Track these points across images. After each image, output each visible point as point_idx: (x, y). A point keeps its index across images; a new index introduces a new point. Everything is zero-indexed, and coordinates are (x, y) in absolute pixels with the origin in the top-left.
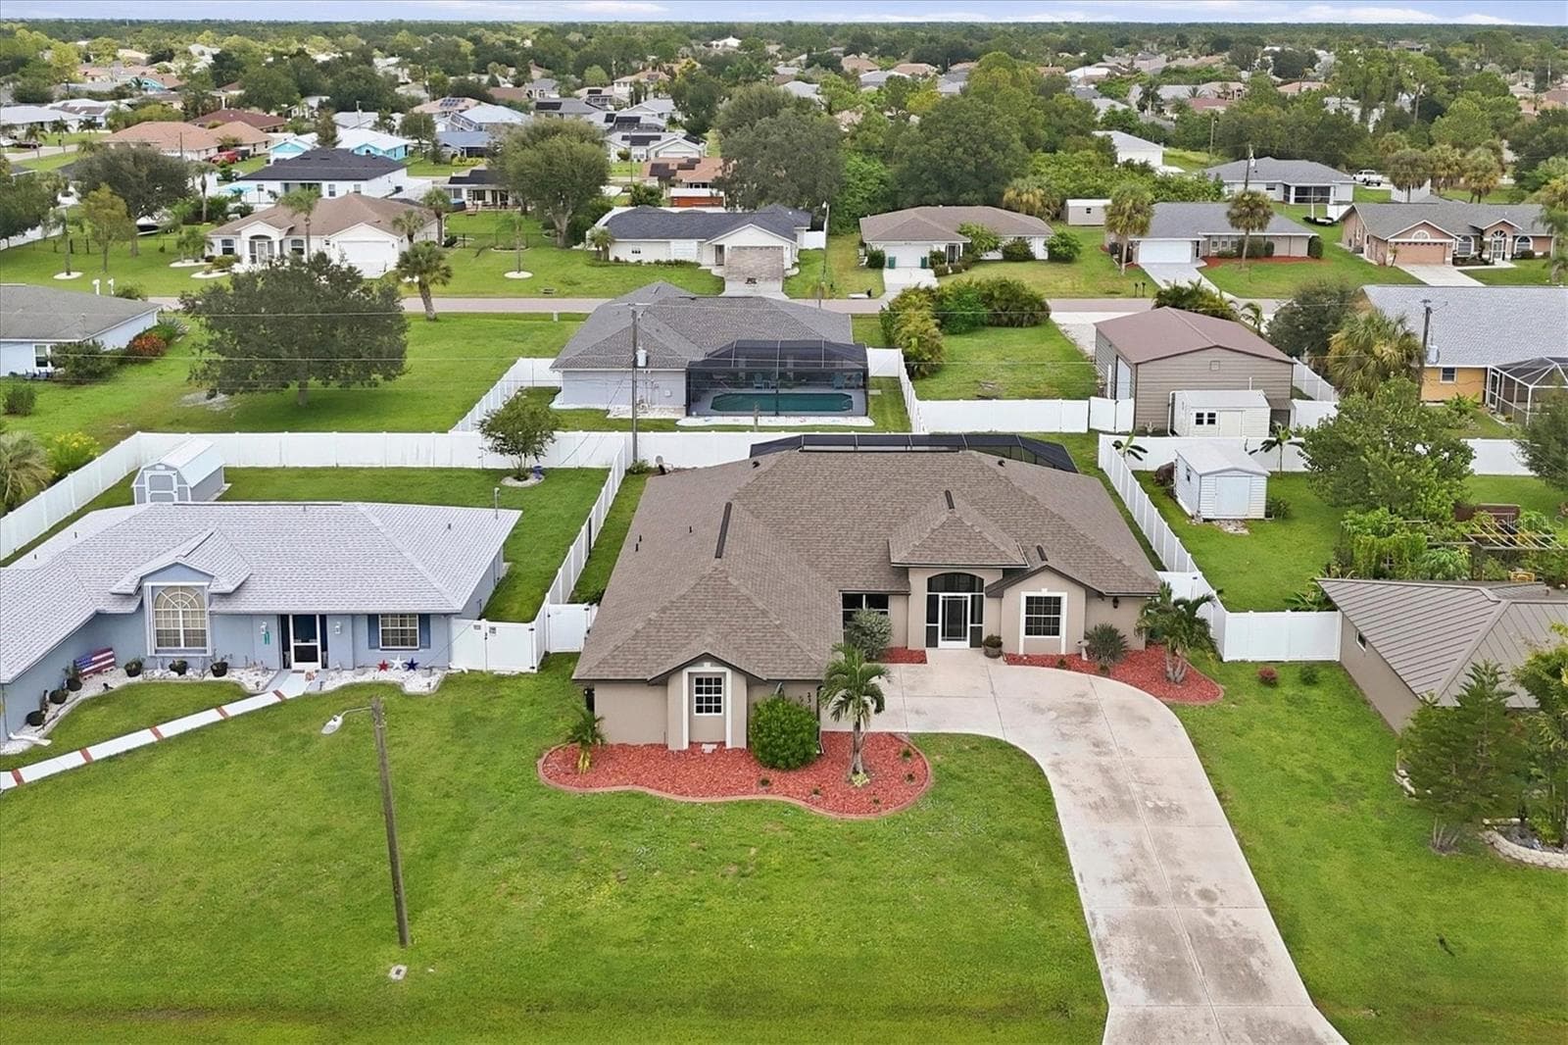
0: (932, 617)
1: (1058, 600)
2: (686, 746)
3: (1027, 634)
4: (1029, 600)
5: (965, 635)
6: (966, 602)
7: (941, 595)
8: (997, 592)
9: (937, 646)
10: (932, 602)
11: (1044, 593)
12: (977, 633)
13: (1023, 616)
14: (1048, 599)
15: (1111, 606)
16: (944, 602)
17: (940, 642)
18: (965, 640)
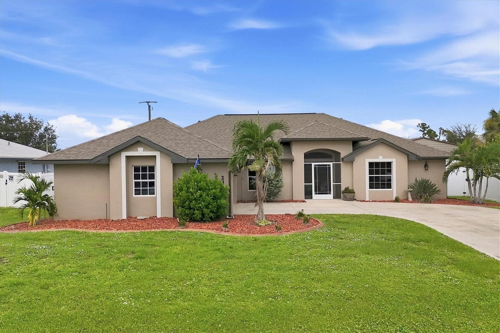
0: (308, 179)
1: (389, 164)
2: (124, 217)
3: (370, 188)
4: (371, 164)
5: (330, 191)
6: (330, 168)
7: (313, 164)
8: (350, 161)
9: (311, 198)
10: (307, 168)
11: (381, 159)
12: (338, 188)
13: (367, 176)
14: (383, 164)
15: (423, 168)
16: (315, 168)
17: (314, 196)
18: (330, 193)
